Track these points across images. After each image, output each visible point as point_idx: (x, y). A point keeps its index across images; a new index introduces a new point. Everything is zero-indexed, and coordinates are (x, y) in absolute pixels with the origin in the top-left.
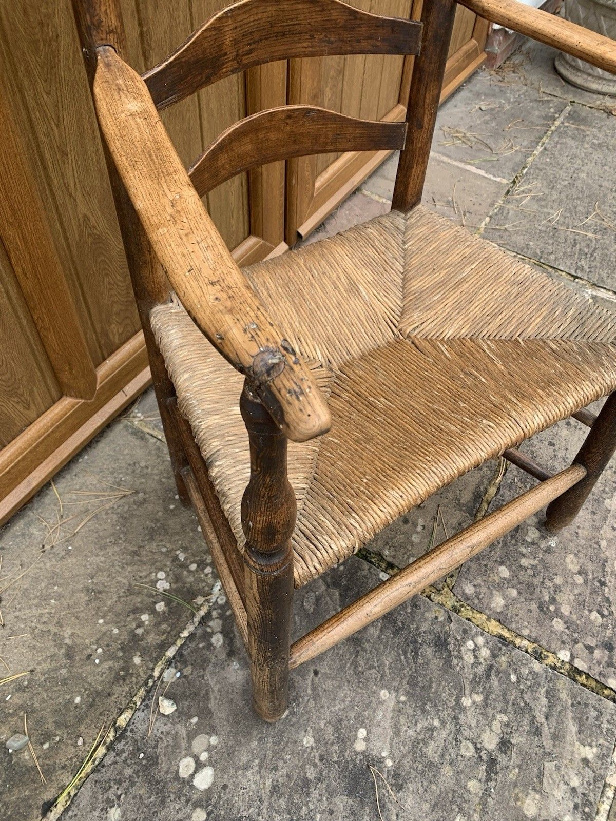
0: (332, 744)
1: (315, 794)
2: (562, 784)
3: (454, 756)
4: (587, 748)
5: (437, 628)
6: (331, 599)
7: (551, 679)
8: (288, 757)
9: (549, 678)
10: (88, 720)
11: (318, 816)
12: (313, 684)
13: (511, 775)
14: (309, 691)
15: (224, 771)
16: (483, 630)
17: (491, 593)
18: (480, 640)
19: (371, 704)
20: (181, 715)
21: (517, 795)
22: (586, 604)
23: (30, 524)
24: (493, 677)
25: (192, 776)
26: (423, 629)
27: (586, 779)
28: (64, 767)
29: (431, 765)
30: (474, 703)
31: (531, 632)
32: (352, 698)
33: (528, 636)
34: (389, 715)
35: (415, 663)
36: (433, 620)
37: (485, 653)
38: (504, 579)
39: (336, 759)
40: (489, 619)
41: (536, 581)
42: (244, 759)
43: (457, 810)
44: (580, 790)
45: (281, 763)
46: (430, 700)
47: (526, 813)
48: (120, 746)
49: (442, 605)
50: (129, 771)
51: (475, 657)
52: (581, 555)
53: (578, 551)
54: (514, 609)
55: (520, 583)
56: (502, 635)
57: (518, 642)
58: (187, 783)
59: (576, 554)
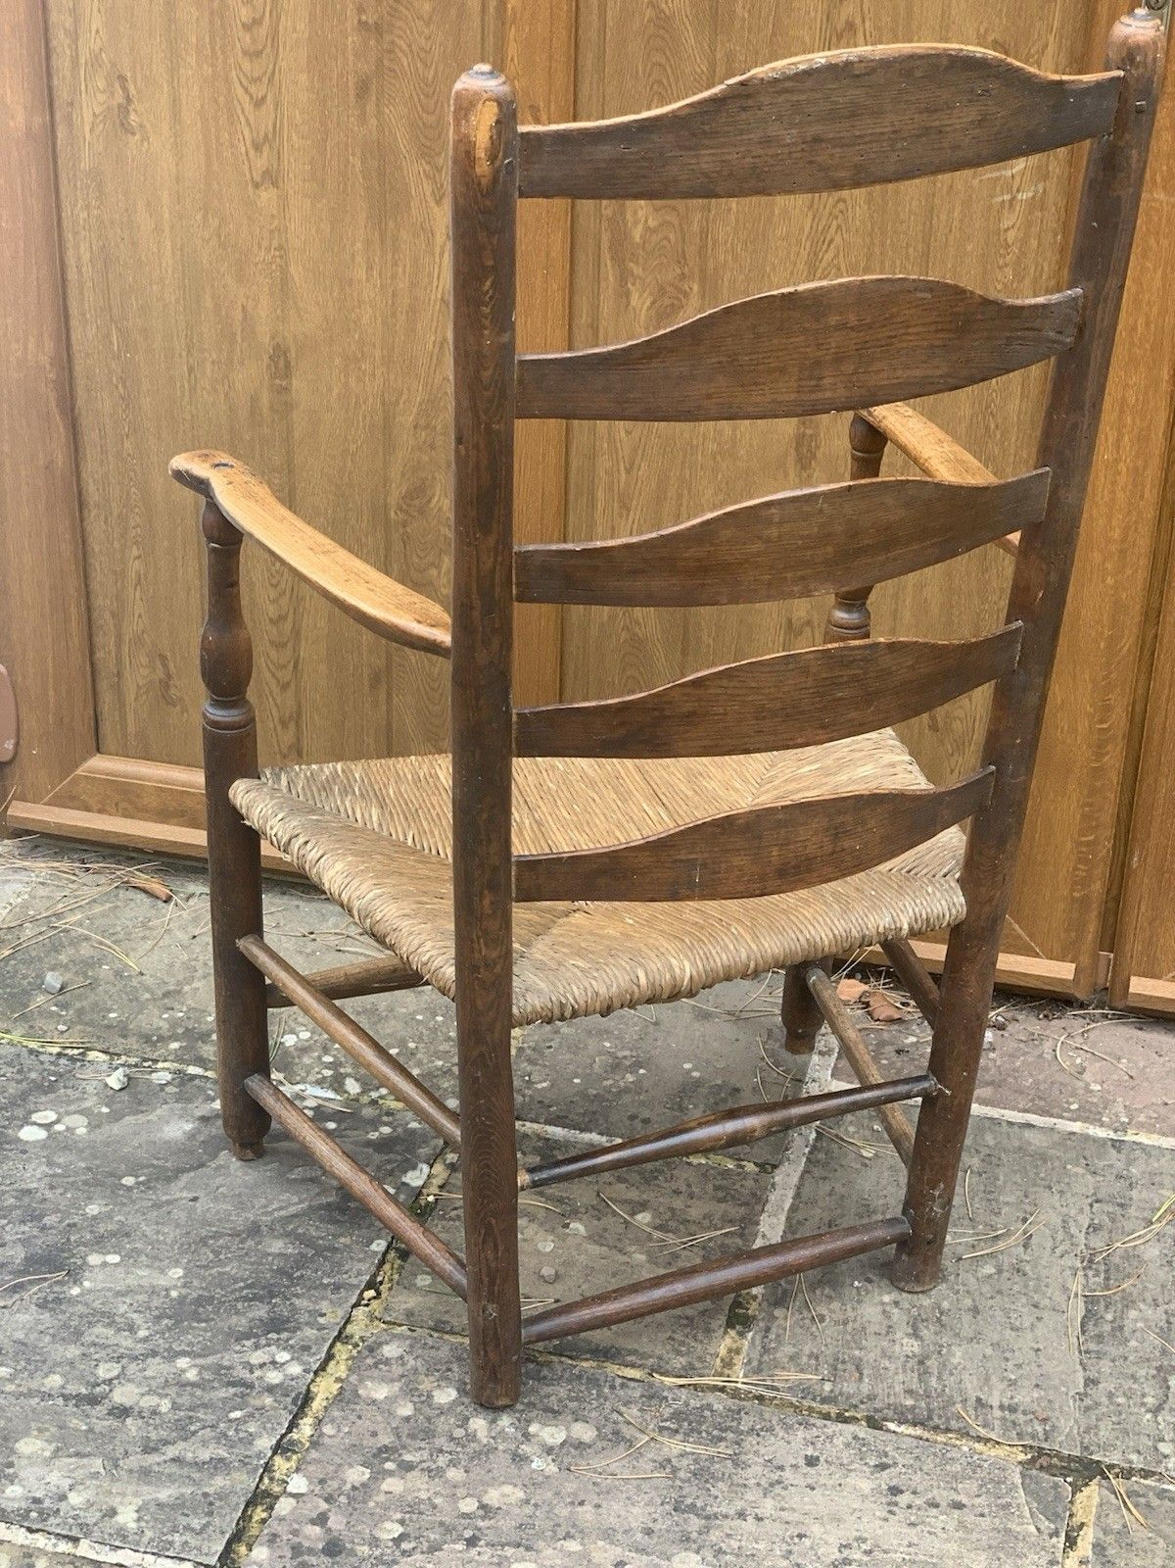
0: (91, 1232)
1: (25, 1228)
2: (70, 1481)
3: (97, 1356)
4: (135, 1516)
5: (304, 1318)
6: (318, 1194)
7: (246, 1464)
8: (69, 1196)
9: (246, 1460)
10: (89, 1029)
13: (75, 1421)
14: (164, 1198)
15: (44, 1147)
16: (316, 1373)
17: (392, 1380)
18: (295, 1369)
19: (157, 1261)
20: (109, 1096)
21: (47, 1430)
22: (415, 1517)
24: (232, 1390)
25: (35, 1123)
26: (297, 1302)
27: (82, 1514)
28: (31, 1027)
29: (78, 1334)
30: (183, 1371)
31: (330, 1437)
32: (164, 1241)
33: (322, 1435)
34: (145, 1282)
35: (237, 1300)
36: (317, 1311)
37: (274, 1377)
38: (430, 1396)
39: (72, 1238)
40: (338, 1380)
41: (441, 1442)
42: (61, 1160)
43: (19, 1368)
44: (63, 1506)
45: (60, 1191)
46: (178, 1322)
47: (22, 1442)
48: (63, 1061)
49: (348, 1321)
50: (33, 1075)
51: (262, 1366)
52: (528, 1510)
53: (536, 1505)
54: (369, 1412)
55: (429, 1419)
56: (313, 1399)
57: (305, 1420)
58: (26, 1121)
59: (527, 1502)
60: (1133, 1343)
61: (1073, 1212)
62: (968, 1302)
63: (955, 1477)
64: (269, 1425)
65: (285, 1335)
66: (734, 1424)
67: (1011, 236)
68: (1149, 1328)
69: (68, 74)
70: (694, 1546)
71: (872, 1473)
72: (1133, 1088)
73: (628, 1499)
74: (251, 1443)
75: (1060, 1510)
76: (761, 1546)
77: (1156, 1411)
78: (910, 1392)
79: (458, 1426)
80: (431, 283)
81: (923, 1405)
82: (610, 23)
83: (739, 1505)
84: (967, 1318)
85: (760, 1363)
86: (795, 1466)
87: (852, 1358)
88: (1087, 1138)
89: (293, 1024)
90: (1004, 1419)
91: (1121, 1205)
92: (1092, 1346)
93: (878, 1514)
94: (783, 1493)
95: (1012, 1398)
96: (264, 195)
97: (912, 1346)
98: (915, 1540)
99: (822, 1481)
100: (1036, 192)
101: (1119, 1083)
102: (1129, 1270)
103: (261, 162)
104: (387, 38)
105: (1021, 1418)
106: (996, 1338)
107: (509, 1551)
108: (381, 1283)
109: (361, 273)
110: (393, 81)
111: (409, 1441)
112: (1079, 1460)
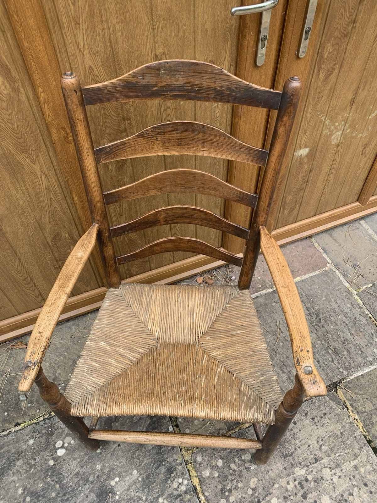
0: (105, 475)
1: (87, 486)
5: (174, 464)
6: (145, 422)
8: (89, 467)
10: (44, 406)
11: (83, 494)
12: (115, 448)
14: (112, 450)
15: (68, 454)
16: (190, 479)
17: (207, 467)
18: (186, 482)
19: (128, 472)
23: (74, 324)
24: (178, 500)
25: (59, 448)
26: (168, 460)
28: (29, 415)
31: (209, 496)
32: (123, 464)
33: (207, 497)
34: (131, 481)
35: (155, 470)
36: (175, 459)
37: (183, 488)
38: (217, 466)
39: (102, 480)
40: (196, 477)
41: (230, 477)
42: (76, 456)
45: (85, 467)
46: (149, 488)
48: (47, 421)
49: (183, 457)
50: (44, 432)
51: (178, 487)
52: (261, 483)
53: (261, 480)
54: (210, 481)
55: (222, 473)
56: (196, 487)
57: (200, 495)
58: (56, 449)
59: (259, 480)
60: (317, 346)
63: (319, 407)
65: (175, 473)
68: (316, 340)
70: (295, 465)
71: (306, 418)
72: (266, 275)
73: (275, 462)
75: (339, 400)
76: (305, 455)
77: (333, 361)
79: (230, 470)
83: (293, 447)
88: (268, 293)
93: (315, 428)
94: (297, 436)
98: (326, 430)
99: (301, 428)
101: (262, 275)
107: (268, 498)
111: (224, 483)
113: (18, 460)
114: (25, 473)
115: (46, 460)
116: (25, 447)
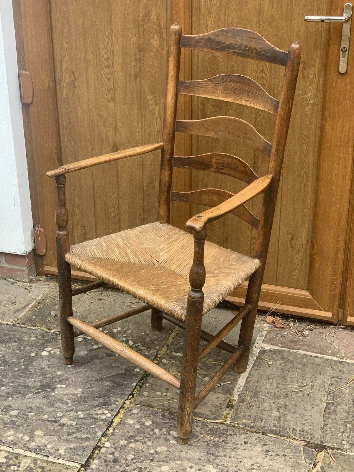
0: (58, 379)
1: (41, 378)
2: (48, 442)
3: (57, 411)
4: (64, 451)
5: (113, 402)
6: (119, 371)
7: (94, 439)
8: (53, 370)
11: (34, 379)
12: (81, 371)
13: (50, 427)
14: (78, 371)
15: (48, 357)
16: (115, 416)
17: (135, 419)
18: (109, 415)
19: (75, 387)
21: (43, 429)
22: (137, 454)
24: (92, 420)
25: (46, 351)
26: (111, 398)
27: (50, 450)
28: (47, 326)
29: (53, 405)
30: (80, 415)
31: (117, 433)
32: (77, 382)
33: (115, 432)
34: (71, 392)
35: (95, 397)
36: (116, 401)
37: (103, 417)
38: (144, 423)
39: (53, 380)
41: (146, 435)
42: (52, 360)
43: (37, 413)
44: (46, 448)
45: (51, 368)
46: (79, 402)
47: (36, 432)
48: (54, 335)
49: (124, 403)
50: (46, 338)
51: (100, 414)
52: (168, 453)
53: (170, 452)
54: (128, 427)
55: (144, 429)
56: (113, 423)
57: (111, 428)
58: (44, 350)
59: (168, 451)
60: (338, 415)
61: (326, 380)
62: (294, 403)
63: (284, 448)
64: (101, 429)
65: (107, 406)
66: (226, 433)
67: (308, 113)
68: (343, 411)
69: (59, 72)
70: (212, 463)
71: (262, 447)
72: (347, 347)
73: (195, 451)
74: (96, 434)
75: (313, 458)
76: (230, 464)
77: (343, 433)
78: (275, 426)
79: (151, 431)
80: (154, 127)
81: (278, 429)
82: (200, 58)
83: (225, 453)
84: (293, 407)
85: (235, 417)
86: (241, 444)
87: (260, 417)
88: (332, 360)
89: (116, 326)
90: (300, 434)
91: (340, 379)
92: (327, 415)
93: (262, 457)
94: (237, 451)
95: (303, 428)
96: (111, 104)
97: (277, 414)
98: (272, 464)
99: (248, 448)
100: (314, 101)
101: (343, 346)
102: (340, 396)
103: (110, 95)
104: (142, 62)
105: (305, 433)
106: (300, 412)
107: (162, 463)
108: (134, 394)
109: (136, 124)
110: (144, 74)
111: (138, 434)
112: (320, 445)
113: (15, 342)
114: (12, 350)
115: (31, 351)
116: (26, 339)
